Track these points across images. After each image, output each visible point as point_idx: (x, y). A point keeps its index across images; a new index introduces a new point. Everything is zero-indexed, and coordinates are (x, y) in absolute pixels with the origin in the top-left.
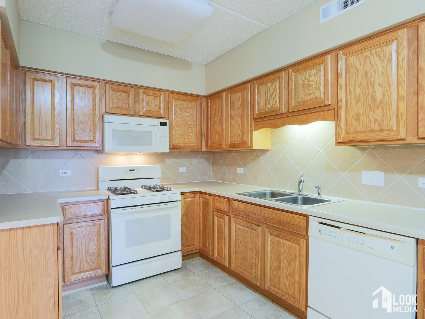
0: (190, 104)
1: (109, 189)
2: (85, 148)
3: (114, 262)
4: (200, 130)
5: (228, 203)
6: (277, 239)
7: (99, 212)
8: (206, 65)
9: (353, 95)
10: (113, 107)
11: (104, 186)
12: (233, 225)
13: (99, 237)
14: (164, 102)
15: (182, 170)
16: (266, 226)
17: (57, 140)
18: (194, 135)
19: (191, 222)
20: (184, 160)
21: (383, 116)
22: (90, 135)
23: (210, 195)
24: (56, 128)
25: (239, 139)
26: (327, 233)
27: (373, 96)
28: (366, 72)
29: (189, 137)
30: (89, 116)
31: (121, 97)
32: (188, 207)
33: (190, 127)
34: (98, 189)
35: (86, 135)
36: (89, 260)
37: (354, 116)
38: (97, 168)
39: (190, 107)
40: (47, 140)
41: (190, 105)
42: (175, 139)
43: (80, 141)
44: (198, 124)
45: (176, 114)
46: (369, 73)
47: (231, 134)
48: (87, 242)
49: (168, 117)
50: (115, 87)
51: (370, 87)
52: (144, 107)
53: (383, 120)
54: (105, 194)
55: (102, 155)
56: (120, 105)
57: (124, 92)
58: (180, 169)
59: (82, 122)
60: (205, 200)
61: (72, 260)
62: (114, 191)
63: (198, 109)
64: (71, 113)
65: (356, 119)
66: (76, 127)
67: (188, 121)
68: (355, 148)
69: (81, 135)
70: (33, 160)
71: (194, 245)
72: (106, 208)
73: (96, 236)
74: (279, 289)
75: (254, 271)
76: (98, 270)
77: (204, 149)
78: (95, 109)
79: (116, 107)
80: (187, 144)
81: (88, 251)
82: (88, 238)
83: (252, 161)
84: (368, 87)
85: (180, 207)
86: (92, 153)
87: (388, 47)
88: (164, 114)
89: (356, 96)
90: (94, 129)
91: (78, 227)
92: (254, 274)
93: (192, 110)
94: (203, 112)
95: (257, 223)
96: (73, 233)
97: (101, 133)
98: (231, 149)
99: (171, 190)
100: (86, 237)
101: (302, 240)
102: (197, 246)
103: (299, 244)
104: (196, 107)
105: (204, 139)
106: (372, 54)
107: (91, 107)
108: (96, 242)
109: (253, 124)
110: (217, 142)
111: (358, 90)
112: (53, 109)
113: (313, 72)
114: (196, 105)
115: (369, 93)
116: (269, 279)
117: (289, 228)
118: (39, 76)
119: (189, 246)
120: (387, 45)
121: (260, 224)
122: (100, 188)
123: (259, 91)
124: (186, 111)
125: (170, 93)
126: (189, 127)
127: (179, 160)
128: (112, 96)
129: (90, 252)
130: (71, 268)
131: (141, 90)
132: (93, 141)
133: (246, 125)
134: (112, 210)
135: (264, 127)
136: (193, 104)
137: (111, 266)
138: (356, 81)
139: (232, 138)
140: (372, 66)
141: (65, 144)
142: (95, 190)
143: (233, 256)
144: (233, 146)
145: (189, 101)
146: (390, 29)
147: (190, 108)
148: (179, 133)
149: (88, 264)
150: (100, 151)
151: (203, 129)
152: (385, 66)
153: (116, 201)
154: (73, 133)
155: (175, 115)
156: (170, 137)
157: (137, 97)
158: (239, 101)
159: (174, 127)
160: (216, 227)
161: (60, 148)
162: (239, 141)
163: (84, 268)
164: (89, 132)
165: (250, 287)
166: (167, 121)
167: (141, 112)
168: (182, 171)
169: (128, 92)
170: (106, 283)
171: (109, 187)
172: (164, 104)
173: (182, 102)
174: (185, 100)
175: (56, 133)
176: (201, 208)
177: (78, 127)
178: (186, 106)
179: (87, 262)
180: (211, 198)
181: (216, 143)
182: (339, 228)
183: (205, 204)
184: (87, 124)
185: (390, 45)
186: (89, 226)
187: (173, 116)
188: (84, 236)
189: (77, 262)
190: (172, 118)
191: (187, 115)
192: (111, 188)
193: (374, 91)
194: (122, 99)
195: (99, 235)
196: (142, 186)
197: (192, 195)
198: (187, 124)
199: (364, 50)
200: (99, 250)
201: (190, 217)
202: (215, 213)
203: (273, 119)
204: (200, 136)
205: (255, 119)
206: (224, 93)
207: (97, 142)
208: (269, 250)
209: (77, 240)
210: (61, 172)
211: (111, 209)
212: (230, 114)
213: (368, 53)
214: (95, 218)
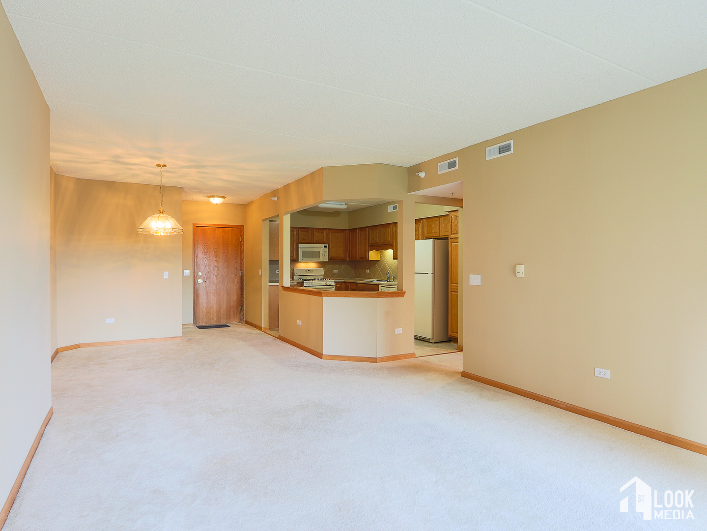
0: (339, 235)
8: (349, 212)
10: (301, 240)
15: (335, 271)
18: (342, 251)
20: (337, 266)
25: (364, 255)
29: (339, 253)
44: (344, 245)
45: (333, 241)
47: (360, 252)
52: (316, 239)
56: (305, 239)
67: (339, 244)
77: (348, 259)
78: (294, 241)
80: (337, 256)
83: (373, 266)
88: (326, 241)
94: (348, 239)
97: (297, 252)
98: (360, 260)
99: (329, 280)
104: (343, 235)
105: (348, 254)
109: (370, 248)
113: (387, 229)
123: (372, 233)
126: (339, 248)
127: (333, 266)
128: (301, 234)
131: (314, 230)
133: (366, 248)
135: (374, 250)
145: (339, 233)
147: (340, 237)
148: (334, 251)
150: (296, 261)
156: (330, 253)
157: (312, 234)
158: (363, 236)
159: (331, 248)
166: (328, 245)
167: (314, 241)
169: (309, 232)
172: (326, 236)
173: (336, 234)
181: (354, 256)
190: (331, 243)
191: (338, 241)
194: (306, 235)
196: (315, 279)
197: (340, 284)
203: (376, 247)
204: (346, 252)
205: (370, 245)
207: (295, 257)
212: (360, 240)
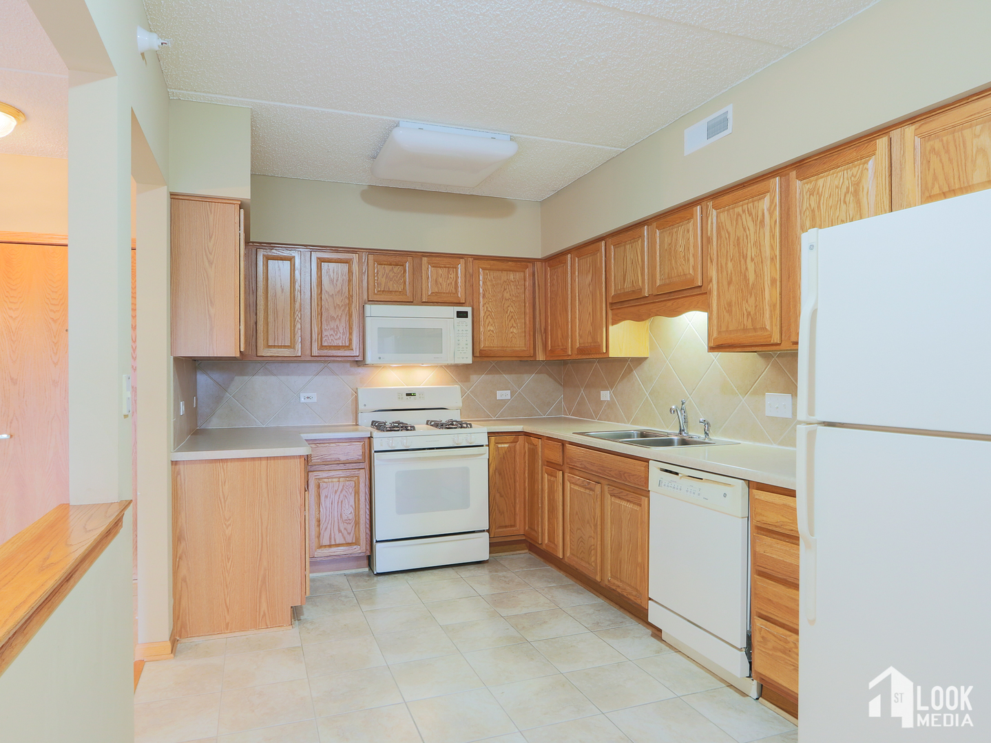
1: (373, 423)
2: (338, 359)
3: (378, 536)
4: (532, 323)
5: (561, 450)
6: (618, 501)
7: (357, 457)
8: (543, 203)
9: (725, 273)
10: (378, 291)
11: (366, 419)
12: (568, 485)
13: (357, 496)
14: (463, 277)
15: (504, 395)
16: (607, 483)
17: (298, 346)
18: (520, 331)
19: (508, 484)
20: (507, 377)
21: (756, 307)
22: (344, 337)
23: (539, 437)
24: (296, 330)
25: (590, 340)
26: (667, 484)
27: (745, 276)
28: (738, 239)
29: (511, 335)
30: (343, 308)
31: (391, 274)
32: (504, 458)
33: (512, 317)
34: (357, 425)
35: (339, 338)
36: (342, 529)
37: (726, 306)
38: (355, 390)
39: (512, 281)
40: (285, 347)
41: (512, 277)
42: (485, 340)
43: (330, 347)
44: (527, 311)
45: (487, 295)
46: (741, 240)
47: (580, 330)
48: (340, 501)
49: (471, 301)
50: (382, 258)
51: (743, 261)
52: (429, 288)
53: (756, 313)
54: (365, 430)
55: (364, 368)
56: (391, 288)
57: (397, 265)
58: (499, 393)
59: (333, 318)
60: (532, 447)
61: (319, 526)
62: (379, 426)
63: (527, 284)
64: (318, 305)
65: (728, 311)
66: (324, 326)
67: (509, 306)
68: (758, 356)
69: (332, 337)
70: (264, 378)
71: (514, 526)
72: (367, 451)
73: (353, 494)
74: (621, 581)
75: (593, 559)
76: (355, 547)
77: (541, 356)
78: (352, 296)
79: (383, 291)
80: (507, 347)
81: (341, 515)
82: (342, 495)
83: (623, 377)
84: (740, 261)
85: (487, 456)
86: (348, 365)
87: (761, 202)
88: (464, 297)
89: (727, 275)
90: (351, 328)
91: (328, 478)
92: (593, 564)
93: (516, 286)
94: (539, 289)
95: (596, 479)
96: (321, 486)
97: (361, 334)
98: (580, 357)
99: (471, 427)
100: (338, 493)
101: (643, 498)
102: (520, 528)
103: (640, 505)
104: (525, 281)
105: (540, 338)
106: (744, 211)
107: (347, 294)
108: (352, 502)
109: (610, 312)
110: (560, 344)
111: (730, 265)
112: (292, 301)
113: (681, 230)
114: (525, 276)
115: (741, 273)
116: (609, 568)
117: (629, 482)
118: (275, 252)
119: (506, 527)
120: (760, 199)
121: (601, 481)
122: (360, 423)
123: (616, 256)
124: (505, 290)
125: (475, 259)
126: (510, 317)
127: (497, 377)
128: (378, 274)
129: (345, 517)
130: (319, 537)
131: (425, 260)
132: (349, 347)
133: (599, 314)
134: (375, 454)
135: (625, 319)
136: (519, 275)
137: (375, 541)
138: (727, 252)
139: (580, 336)
140: (744, 229)
141: (308, 352)
142: (353, 425)
143: (568, 538)
144: (581, 351)
145: (510, 271)
146: (763, 175)
147: (512, 283)
148: (492, 329)
149: (340, 534)
150: (360, 362)
151: (538, 319)
152: (758, 231)
153: (381, 440)
154: (320, 336)
155: (483, 297)
156: (475, 335)
157: (417, 270)
158: (589, 271)
159: (482, 319)
160: (547, 491)
161: (303, 359)
162: (591, 343)
163: (335, 540)
164: (343, 334)
165: (593, 590)
166: (469, 310)
167: (424, 295)
168: (504, 398)
169: (403, 265)
170: (367, 569)
171: (373, 422)
172: (464, 279)
173: (498, 274)
174: (502, 270)
175: (296, 337)
176: (527, 462)
177: (327, 325)
178: (505, 280)
179: (340, 531)
180: (540, 443)
181: (559, 346)
182: (677, 474)
183: (533, 452)
184: (340, 320)
185: (762, 200)
186: (343, 477)
187: (481, 299)
188: (336, 492)
189: (326, 529)
190: (479, 303)
191: (507, 295)
192: (377, 422)
193: (747, 269)
194: (394, 276)
195: (357, 493)
196: (428, 421)
197: (509, 438)
198: (507, 313)
199: (735, 202)
200: (357, 516)
201: (506, 477)
202: (545, 467)
203: (636, 306)
204: (532, 333)
205: (612, 304)
206: (569, 256)
207: (354, 349)
208: (609, 521)
209: (326, 497)
210: (303, 396)
211: (375, 452)
212: (577, 294)
213: (739, 210)
214: (351, 466)
